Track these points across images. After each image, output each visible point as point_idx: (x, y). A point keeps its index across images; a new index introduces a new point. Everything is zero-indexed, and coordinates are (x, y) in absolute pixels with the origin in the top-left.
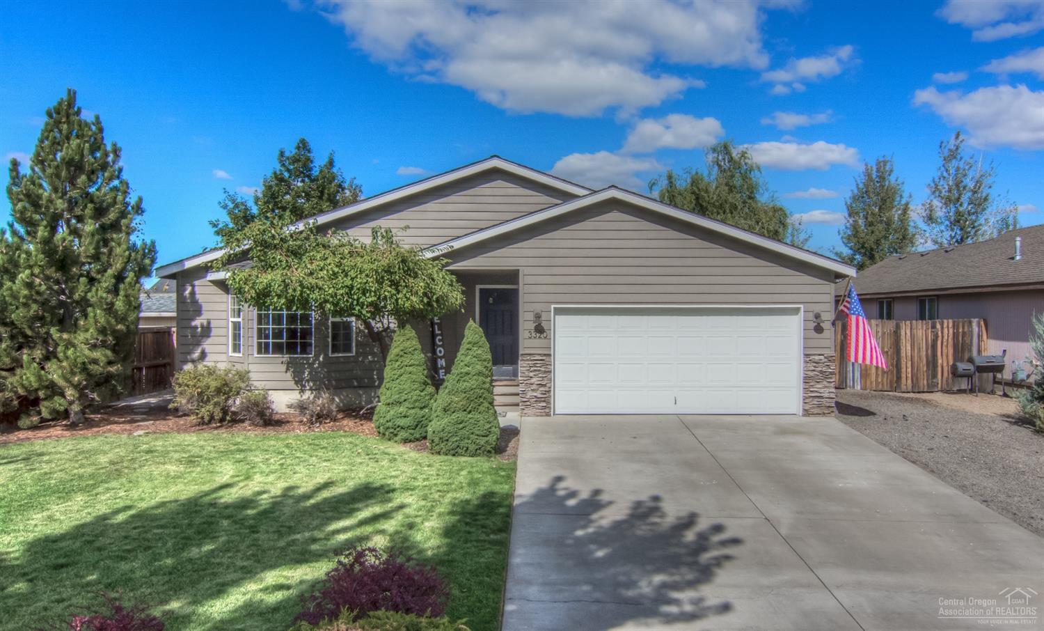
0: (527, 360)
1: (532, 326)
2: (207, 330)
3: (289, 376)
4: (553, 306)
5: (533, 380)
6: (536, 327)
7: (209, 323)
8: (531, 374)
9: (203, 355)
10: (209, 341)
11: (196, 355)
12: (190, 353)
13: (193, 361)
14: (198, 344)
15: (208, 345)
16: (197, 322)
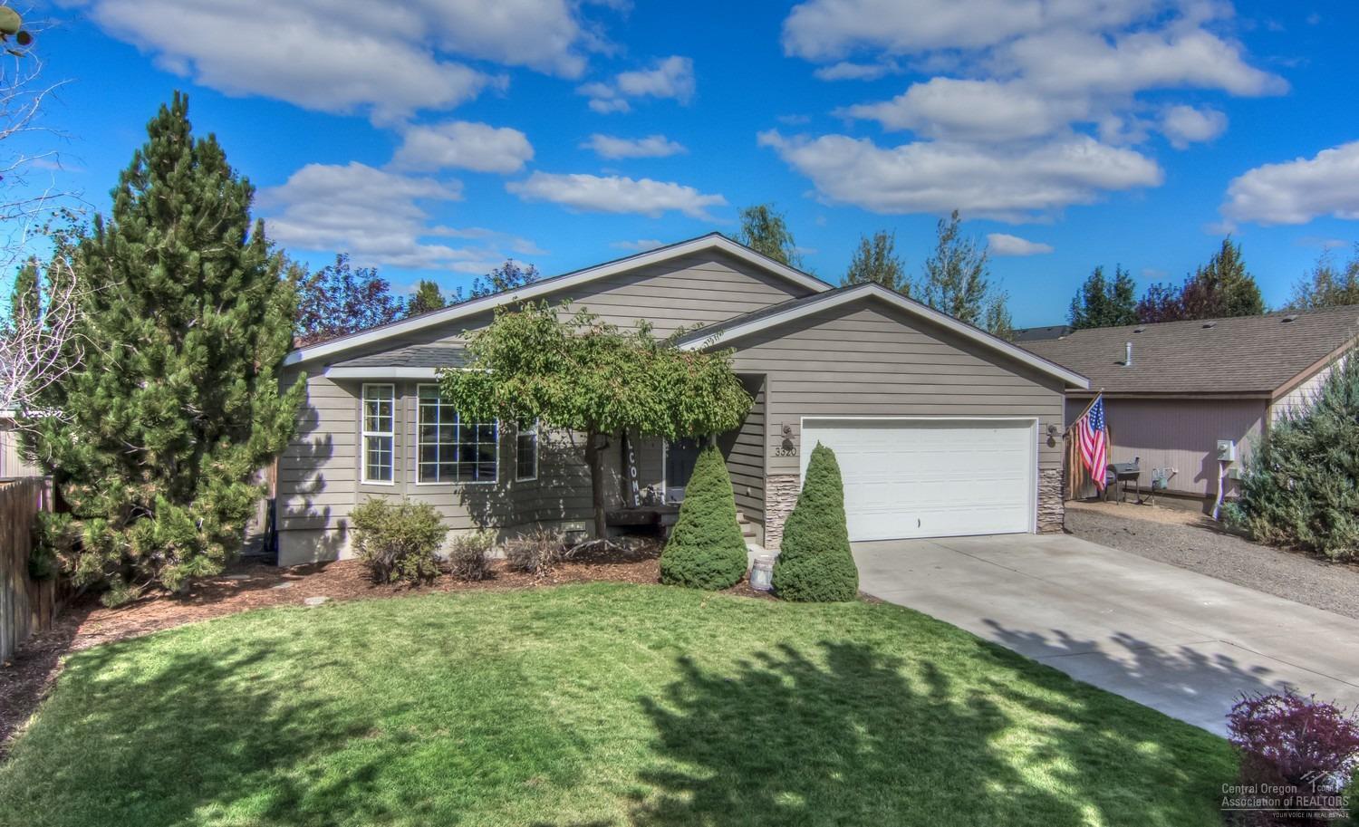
0: (775, 482)
1: (779, 441)
2: (325, 450)
3: (464, 510)
4: (802, 418)
5: (782, 506)
6: (784, 442)
7: (329, 438)
8: (779, 499)
9: (320, 485)
10: (329, 464)
11: (308, 484)
12: (298, 482)
13: (303, 493)
14: (312, 469)
15: (326, 470)
16: (311, 439)
